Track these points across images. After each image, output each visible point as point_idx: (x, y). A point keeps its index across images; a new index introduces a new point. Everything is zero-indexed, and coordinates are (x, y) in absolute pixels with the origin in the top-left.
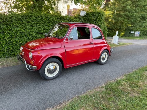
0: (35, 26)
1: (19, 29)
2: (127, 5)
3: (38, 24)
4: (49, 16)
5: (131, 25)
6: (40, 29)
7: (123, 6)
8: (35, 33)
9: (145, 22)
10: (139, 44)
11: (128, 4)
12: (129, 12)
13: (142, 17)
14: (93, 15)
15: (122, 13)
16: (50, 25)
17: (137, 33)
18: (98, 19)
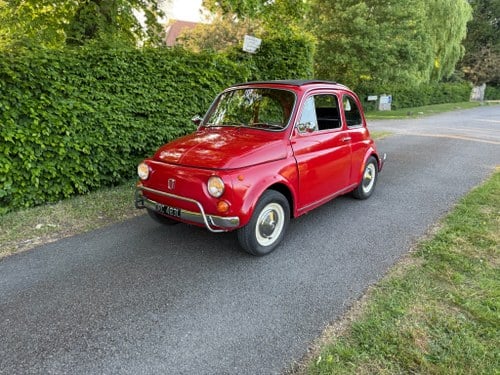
0: (124, 90)
1: (72, 103)
2: (355, 15)
3: (131, 84)
4: (161, 55)
5: (368, 78)
6: (139, 101)
7: (345, 19)
8: (124, 113)
9: (407, 65)
10: (409, 133)
11: (358, 11)
12: (363, 36)
13: (399, 52)
14: (283, 48)
15: (344, 40)
16: (168, 85)
17: (385, 101)
18: (299, 63)
